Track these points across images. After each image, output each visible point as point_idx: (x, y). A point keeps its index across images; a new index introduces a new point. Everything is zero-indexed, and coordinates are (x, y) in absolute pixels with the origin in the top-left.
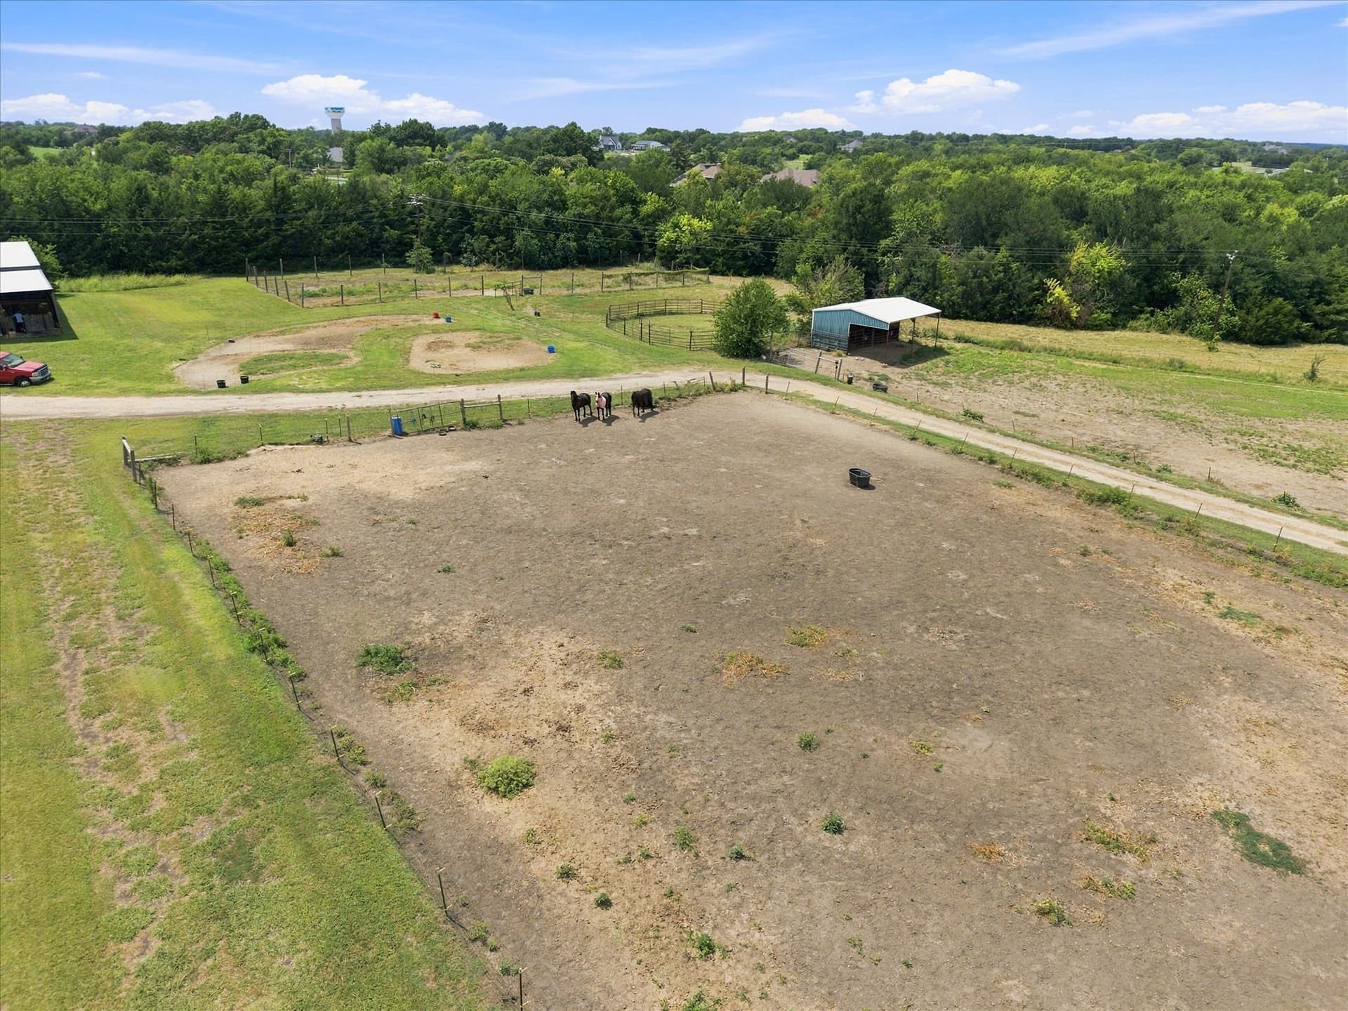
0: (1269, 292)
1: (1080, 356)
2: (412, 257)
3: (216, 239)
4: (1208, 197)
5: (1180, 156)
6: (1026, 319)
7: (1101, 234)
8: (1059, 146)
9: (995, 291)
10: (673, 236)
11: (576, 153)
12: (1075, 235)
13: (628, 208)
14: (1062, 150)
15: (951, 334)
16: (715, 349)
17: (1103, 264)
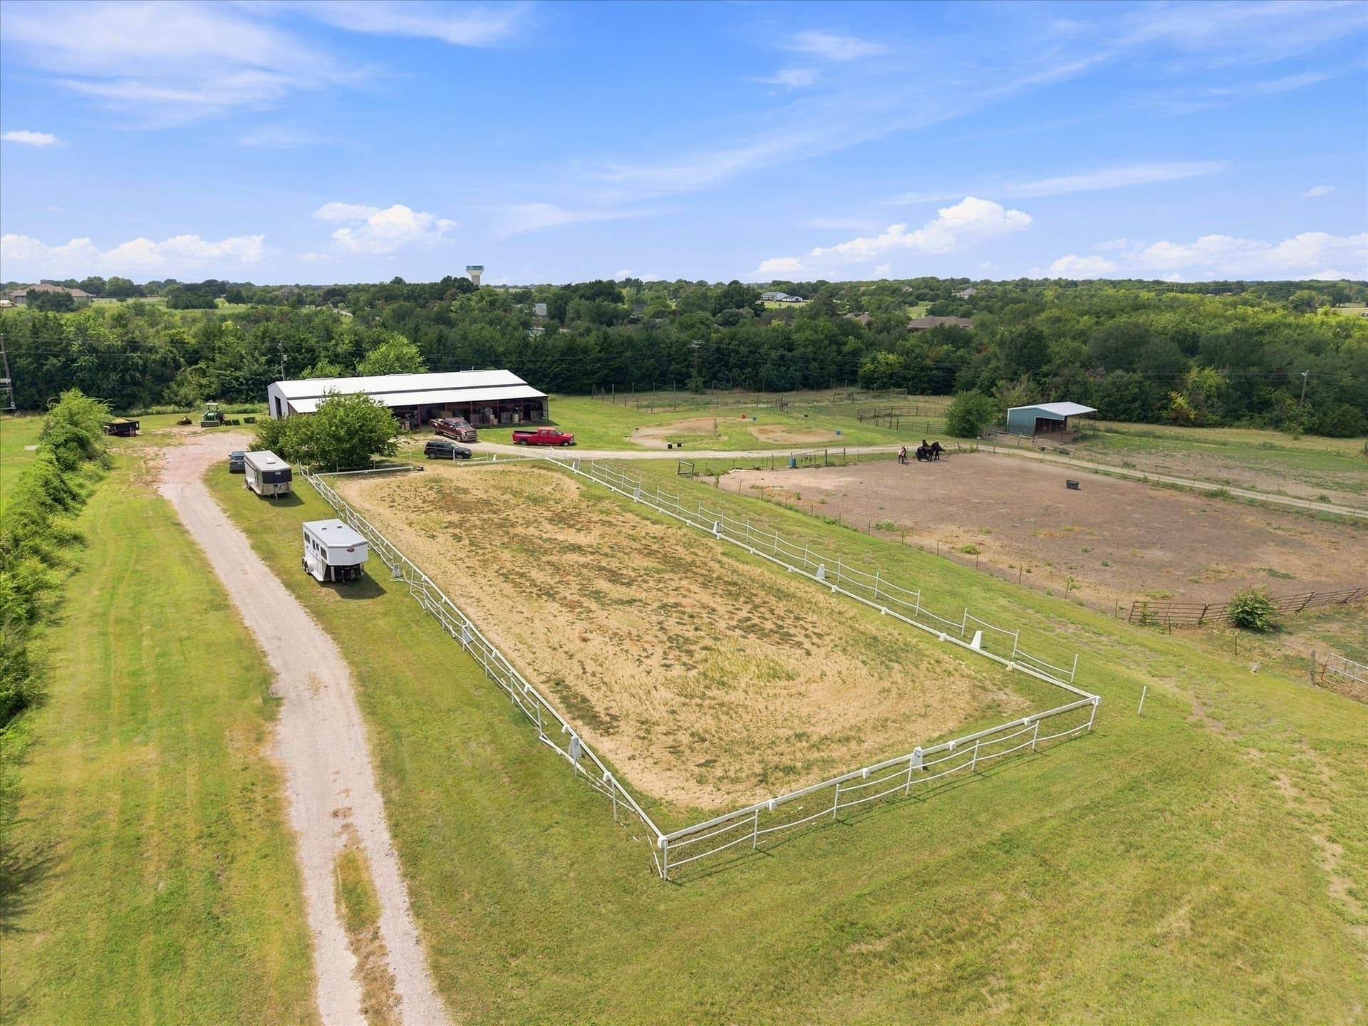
0: (1339, 400)
1: (1197, 441)
2: (691, 384)
3: (569, 371)
4: (1299, 335)
5: (1291, 298)
6: (1157, 420)
7: (1208, 362)
8: (1168, 290)
9: (1134, 399)
10: (872, 367)
11: (743, 307)
12: (1191, 362)
13: (834, 347)
14: (1173, 294)
15: (1103, 429)
16: (947, 433)
17: (1210, 381)
